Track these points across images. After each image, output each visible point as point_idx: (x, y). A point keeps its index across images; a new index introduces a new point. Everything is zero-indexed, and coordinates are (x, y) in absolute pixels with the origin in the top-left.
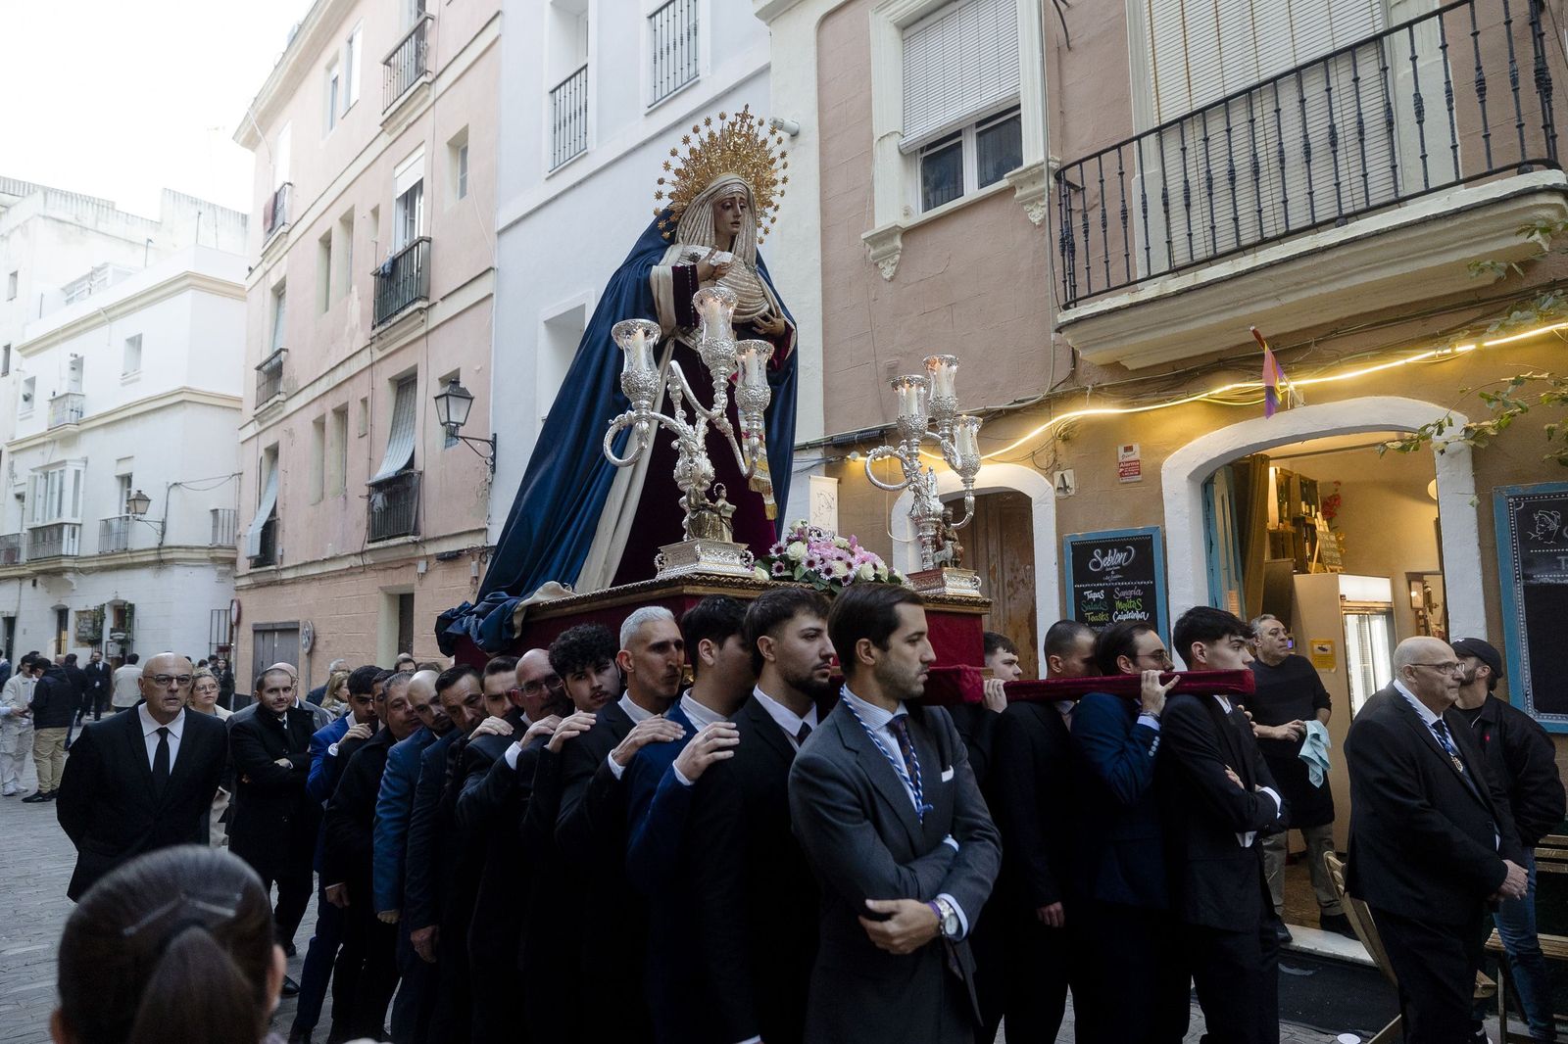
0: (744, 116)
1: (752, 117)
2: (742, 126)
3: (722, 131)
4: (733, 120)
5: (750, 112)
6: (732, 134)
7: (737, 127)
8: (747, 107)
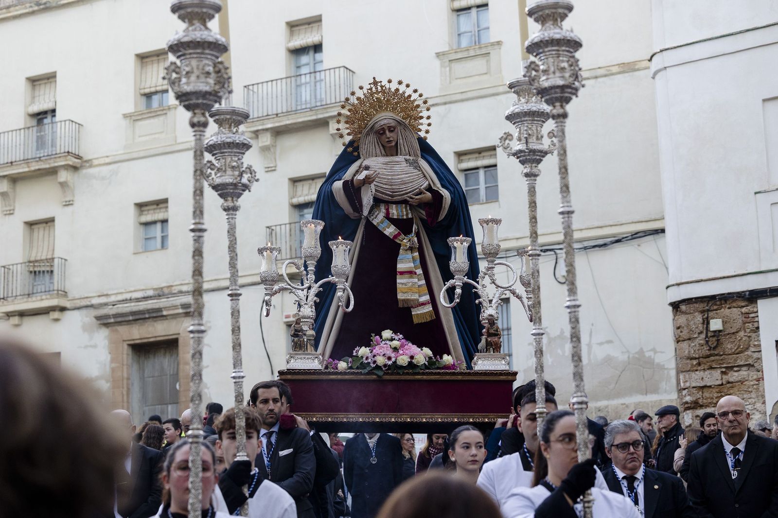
0: (375, 83)
1: (381, 82)
2: (377, 88)
3: (364, 94)
4: (369, 87)
5: (378, 80)
6: (372, 94)
7: (374, 89)
8: (374, 78)
